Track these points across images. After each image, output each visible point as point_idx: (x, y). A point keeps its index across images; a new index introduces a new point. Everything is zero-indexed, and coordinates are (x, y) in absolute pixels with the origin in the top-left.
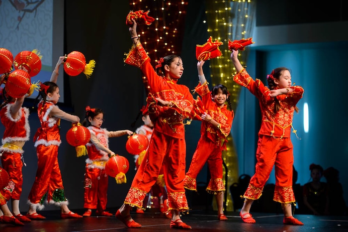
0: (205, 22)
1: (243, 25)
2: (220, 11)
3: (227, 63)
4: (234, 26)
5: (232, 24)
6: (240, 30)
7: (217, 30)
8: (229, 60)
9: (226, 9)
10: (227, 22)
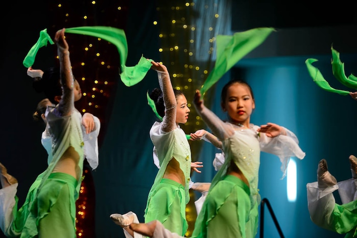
0: (155, 23)
1: (211, 29)
2: (178, 8)
3: (187, 84)
4: (199, 30)
5: (196, 28)
6: (207, 36)
7: (173, 35)
8: (190, 80)
9: (187, 4)
10: (188, 24)
